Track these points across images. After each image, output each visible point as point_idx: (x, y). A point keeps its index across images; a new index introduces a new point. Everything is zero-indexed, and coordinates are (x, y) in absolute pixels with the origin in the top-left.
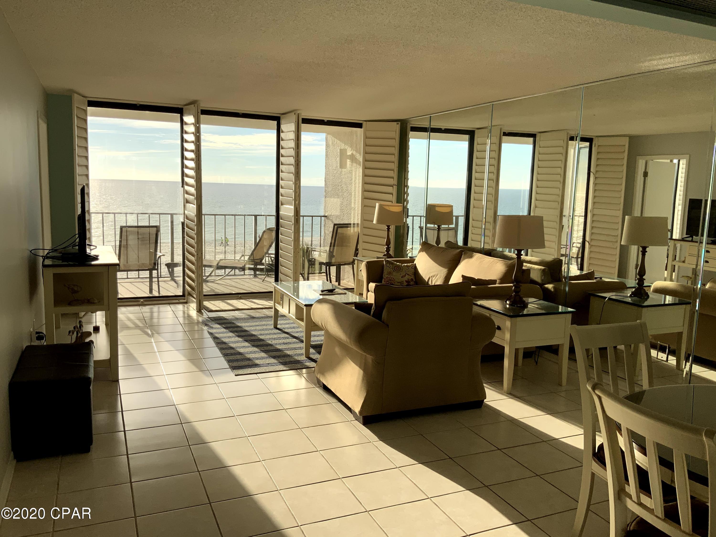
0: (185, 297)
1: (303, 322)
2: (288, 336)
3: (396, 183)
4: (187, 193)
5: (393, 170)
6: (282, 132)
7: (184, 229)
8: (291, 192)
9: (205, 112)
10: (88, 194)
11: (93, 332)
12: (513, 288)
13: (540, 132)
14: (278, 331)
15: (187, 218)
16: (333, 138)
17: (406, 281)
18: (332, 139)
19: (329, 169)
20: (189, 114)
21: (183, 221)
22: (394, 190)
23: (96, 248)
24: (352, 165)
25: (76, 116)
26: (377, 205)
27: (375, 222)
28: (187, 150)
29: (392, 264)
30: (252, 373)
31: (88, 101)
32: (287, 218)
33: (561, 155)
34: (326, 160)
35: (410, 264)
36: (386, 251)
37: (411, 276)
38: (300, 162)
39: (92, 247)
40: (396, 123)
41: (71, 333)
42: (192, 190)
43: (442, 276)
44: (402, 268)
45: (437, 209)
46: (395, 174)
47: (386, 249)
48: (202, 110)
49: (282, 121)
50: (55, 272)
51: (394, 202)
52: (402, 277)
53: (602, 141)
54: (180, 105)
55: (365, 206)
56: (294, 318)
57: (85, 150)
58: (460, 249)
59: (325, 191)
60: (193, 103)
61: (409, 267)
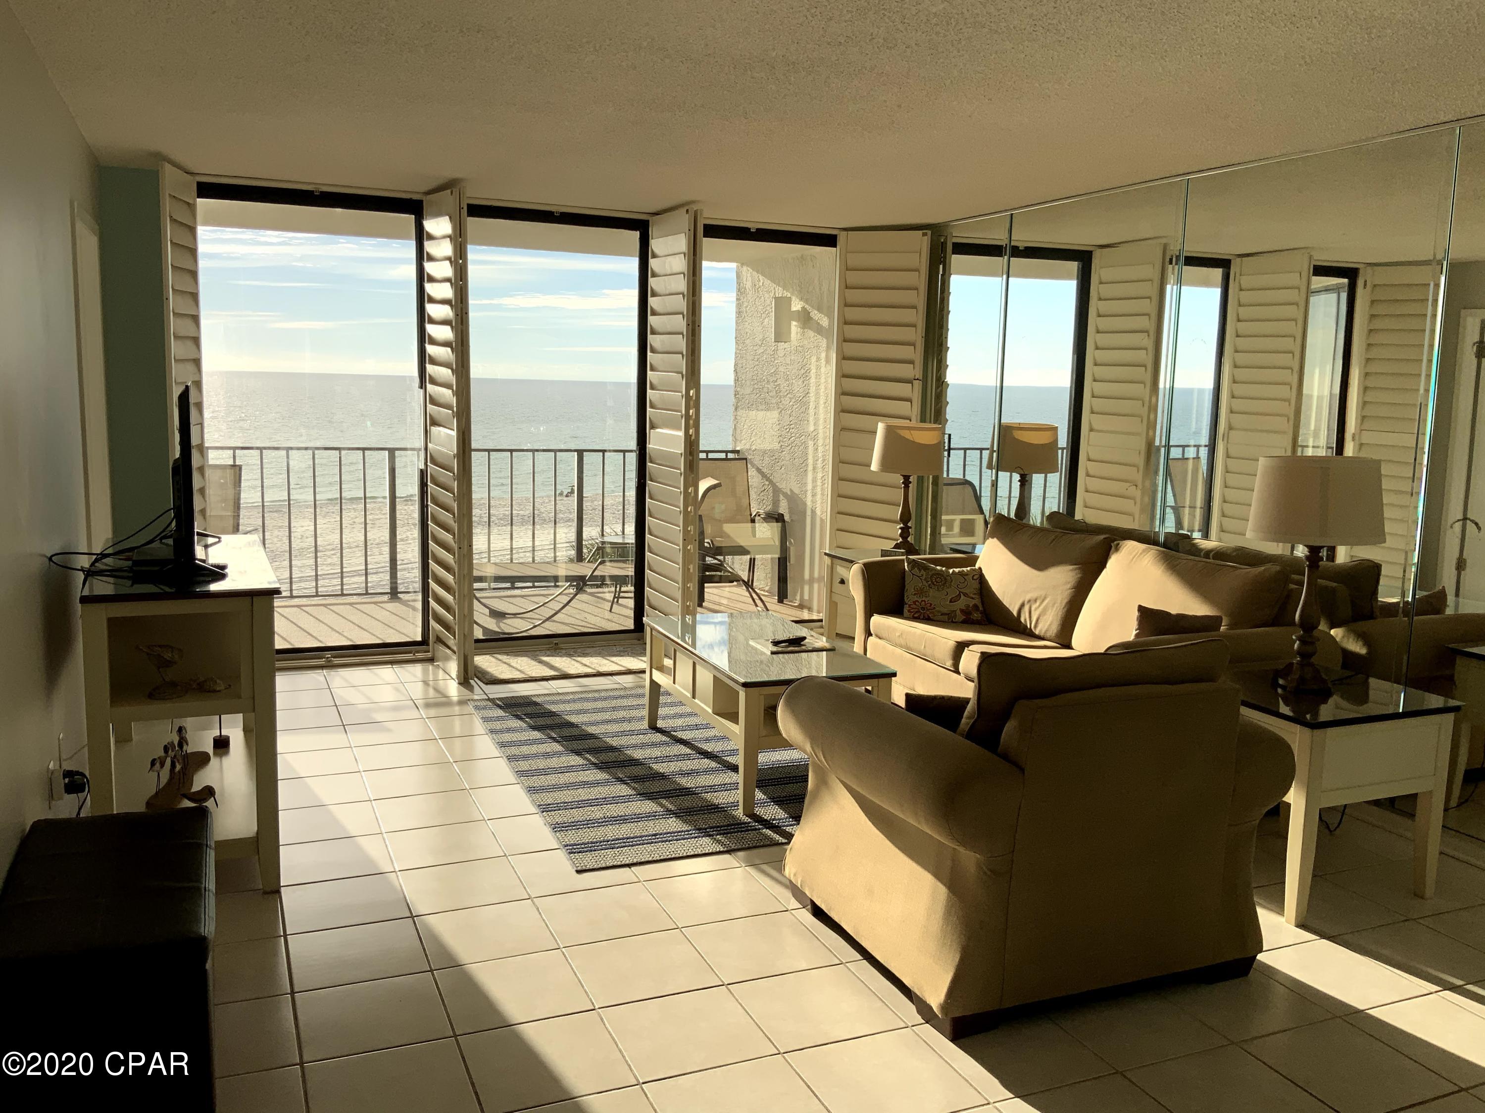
0: (428, 645)
1: (737, 723)
2: (688, 751)
3: (919, 375)
4: (433, 402)
5: (913, 344)
6: (655, 256)
7: (427, 485)
8: (678, 398)
9: (478, 211)
10: (199, 406)
11: (215, 754)
12: (1296, 646)
13: (1240, 256)
14: (659, 737)
15: (434, 462)
16: (755, 273)
17: (962, 611)
18: (752, 276)
19: (744, 343)
20: (438, 214)
21: (422, 467)
22: (914, 392)
23: (219, 541)
24: (803, 334)
25: (168, 218)
26: (881, 427)
27: (874, 466)
28: (432, 300)
29: (926, 568)
30: (619, 863)
31: (200, 185)
32: (667, 459)
33: (1295, 307)
34: (737, 323)
35: (969, 569)
36: (901, 535)
37: (973, 598)
38: (699, 326)
39: (210, 540)
40: (921, 232)
41: (158, 765)
42: (447, 395)
43: (1059, 601)
44: (948, 578)
45: (1018, 435)
46: (916, 354)
47: (900, 531)
48: (470, 206)
49: (653, 231)
50: (112, 615)
51: (914, 418)
52: (951, 602)
53: (1381, 276)
54: (418, 193)
55: (843, 429)
56: (710, 711)
57: (190, 301)
58: (1106, 533)
59: (735, 395)
60: (449, 185)
61: (967, 575)
